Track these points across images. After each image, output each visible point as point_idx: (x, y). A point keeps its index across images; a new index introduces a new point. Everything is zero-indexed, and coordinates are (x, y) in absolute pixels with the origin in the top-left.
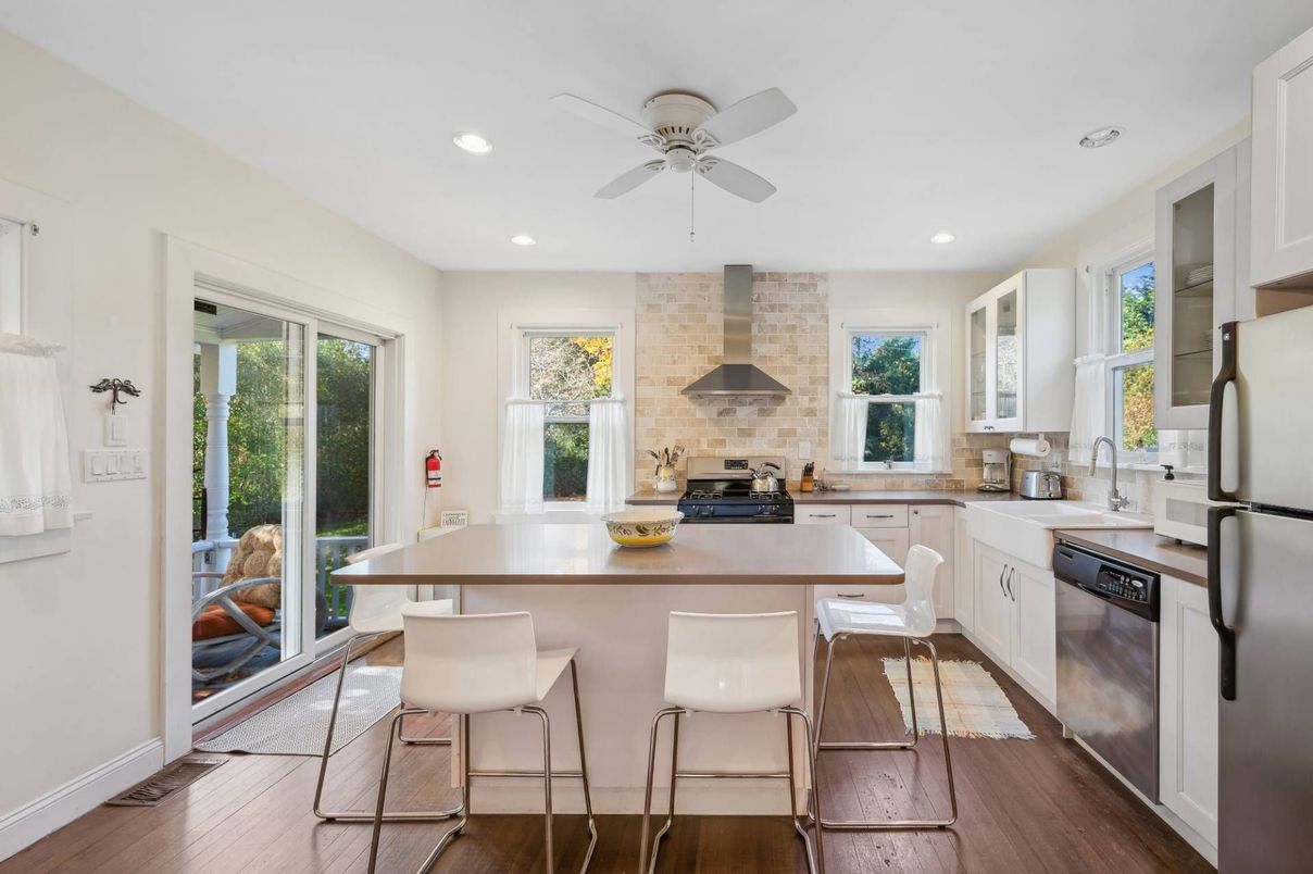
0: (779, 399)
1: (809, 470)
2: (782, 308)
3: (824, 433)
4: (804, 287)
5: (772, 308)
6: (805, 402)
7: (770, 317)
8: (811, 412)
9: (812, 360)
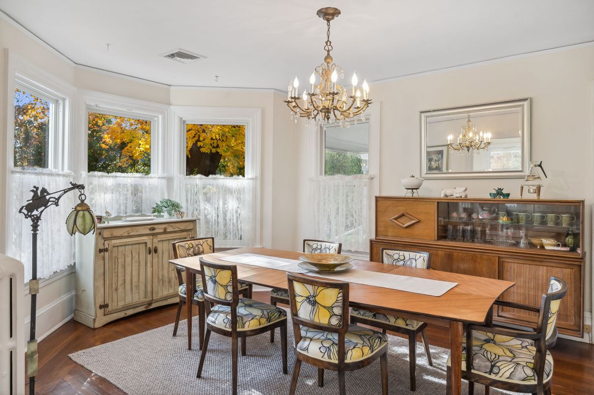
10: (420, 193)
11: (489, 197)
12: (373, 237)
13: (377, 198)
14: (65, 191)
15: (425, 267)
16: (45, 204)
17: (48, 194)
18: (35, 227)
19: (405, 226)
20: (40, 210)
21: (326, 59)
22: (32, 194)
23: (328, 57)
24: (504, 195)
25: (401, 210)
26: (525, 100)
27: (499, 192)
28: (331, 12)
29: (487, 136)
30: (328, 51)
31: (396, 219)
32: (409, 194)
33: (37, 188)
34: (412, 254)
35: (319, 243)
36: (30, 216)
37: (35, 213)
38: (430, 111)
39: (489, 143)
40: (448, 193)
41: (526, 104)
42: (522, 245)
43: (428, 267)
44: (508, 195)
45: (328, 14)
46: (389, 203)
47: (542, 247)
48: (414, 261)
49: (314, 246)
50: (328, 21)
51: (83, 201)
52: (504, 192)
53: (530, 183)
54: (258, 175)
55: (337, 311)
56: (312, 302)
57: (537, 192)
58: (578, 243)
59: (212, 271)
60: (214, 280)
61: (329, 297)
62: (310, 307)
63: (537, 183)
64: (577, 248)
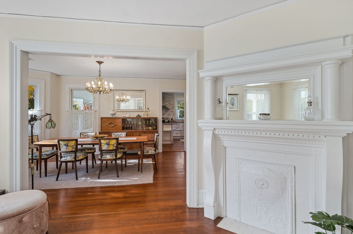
0: (168, 110)
1: (172, 119)
2: (168, 98)
4: (171, 95)
6: (171, 110)
7: (167, 99)
8: (172, 112)
9: (172, 105)
10: (115, 116)
11: (136, 117)
12: (100, 131)
13: (101, 118)
14: (44, 116)
15: (125, 136)
16: (36, 120)
17: (37, 117)
18: (32, 127)
19: (112, 126)
20: (34, 122)
21: (99, 76)
22: (30, 117)
23: (100, 75)
24: (140, 116)
25: (110, 121)
26: (144, 91)
27: (139, 115)
28: (101, 62)
29: (128, 97)
30: (100, 73)
31: (108, 125)
32: (111, 116)
33: (32, 115)
34: (121, 133)
35: (87, 133)
36: (30, 124)
37: (32, 123)
38: (117, 90)
39: (129, 100)
40: (125, 116)
41: (144, 92)
42: (144, 129)
43: (126, 136)
44: (141, 116)
45: (100, 63)
46: (106, 119)
47: (149, 129)
48: (122, 135)
49: (85, 135)
50: (100, 64)
51: (51, 119)
52: (140, 115)
53: (146, 113)
54: (43, 108)
55: (115, 145)
56: (108, 144)
57: (147, 115)
58: (156, 128)
59: (66, 142)
60: (67, 145)
61: (114, 142)
62: (107, 146)
63: (147, 113)
64: (156, 129)
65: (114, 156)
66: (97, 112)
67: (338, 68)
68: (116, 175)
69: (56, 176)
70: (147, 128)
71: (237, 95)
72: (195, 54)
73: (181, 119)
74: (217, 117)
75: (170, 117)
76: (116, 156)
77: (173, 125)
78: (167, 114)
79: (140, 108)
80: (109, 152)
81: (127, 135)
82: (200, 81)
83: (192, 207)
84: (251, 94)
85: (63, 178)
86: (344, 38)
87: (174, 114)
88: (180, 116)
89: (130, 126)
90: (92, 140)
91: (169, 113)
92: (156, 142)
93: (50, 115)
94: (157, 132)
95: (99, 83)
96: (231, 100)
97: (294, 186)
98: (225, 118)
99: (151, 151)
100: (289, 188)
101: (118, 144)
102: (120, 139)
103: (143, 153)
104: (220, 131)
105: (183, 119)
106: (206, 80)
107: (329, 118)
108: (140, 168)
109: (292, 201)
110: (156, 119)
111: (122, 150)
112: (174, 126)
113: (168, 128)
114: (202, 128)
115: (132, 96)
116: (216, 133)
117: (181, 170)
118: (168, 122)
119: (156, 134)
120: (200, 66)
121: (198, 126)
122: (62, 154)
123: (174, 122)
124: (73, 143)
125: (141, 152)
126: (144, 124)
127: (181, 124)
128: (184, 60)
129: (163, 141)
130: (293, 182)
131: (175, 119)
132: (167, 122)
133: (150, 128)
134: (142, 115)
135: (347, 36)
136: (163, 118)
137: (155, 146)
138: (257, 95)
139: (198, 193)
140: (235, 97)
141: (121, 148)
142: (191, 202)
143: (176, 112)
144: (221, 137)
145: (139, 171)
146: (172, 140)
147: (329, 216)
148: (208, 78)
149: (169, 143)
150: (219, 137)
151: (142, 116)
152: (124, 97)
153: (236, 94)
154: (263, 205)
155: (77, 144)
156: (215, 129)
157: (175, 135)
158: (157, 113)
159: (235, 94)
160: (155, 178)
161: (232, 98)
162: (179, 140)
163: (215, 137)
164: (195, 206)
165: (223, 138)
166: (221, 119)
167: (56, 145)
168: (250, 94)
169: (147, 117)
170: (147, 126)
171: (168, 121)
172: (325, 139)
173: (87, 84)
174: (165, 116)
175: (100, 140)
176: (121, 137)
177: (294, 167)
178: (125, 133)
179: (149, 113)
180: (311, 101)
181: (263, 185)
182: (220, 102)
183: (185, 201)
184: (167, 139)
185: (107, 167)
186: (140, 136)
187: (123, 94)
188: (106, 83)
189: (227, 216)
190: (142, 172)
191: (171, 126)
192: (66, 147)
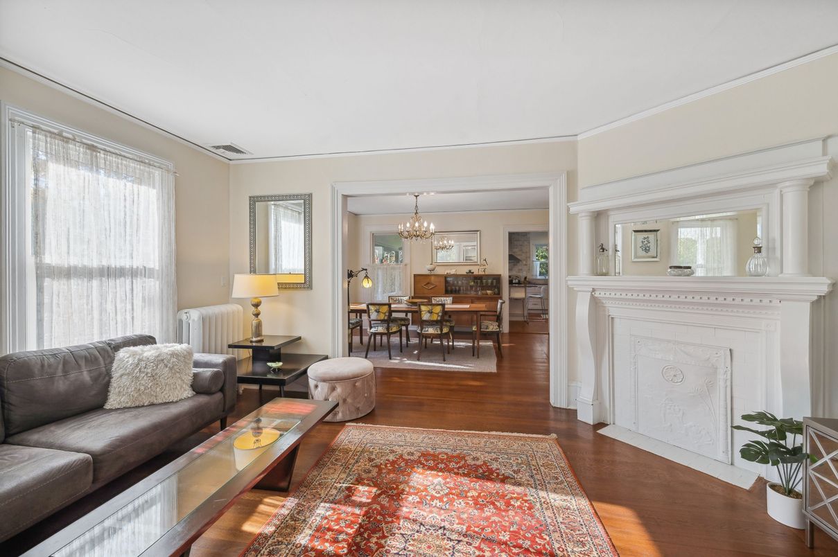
0: (519, 262)
1: (526, 278)
2: (519, 240)
3: (529, 269)
4: (524, 236)
5: (516, 241)
6: (524, 262)
7: (515, 242)
8: (526, 265)
9: (526, 252)
10: (435, 273)
11: (466, 274)
12: (413, 295)
13: (414, 275)
15: (452, 302)
17: (354, 272)
19: (430, 288)
23: (417, 213)
25: (428, 280)
26: (478, 231)
27: (470, 271)
29: (452, 242)
30: (417, 210)
31: (425, 285)
32: (428, 273)
34: (445, 298)
35: (397, 298)
38: (438, 233)
39: (453, 246)
40: (448, 272)
41: (479, 233)
42: (479, 293)
44: (473, 273)
45: (416, 195)
46: (421, 277)
47: (487, 294)
48: (446, 301)
50: (417, 197)
51: (366, 275)
52: (472, 271)
53: (482, 267)
55: (440, 314)
56: (431, 312)
57: (484, 271)
58: (499, 291)
59: (377, 307)
60: (378, 311)
61: (438, 309)
62: (429, 314)
63: (484, 267)
64: (499, 294)
65: (438, 329)
66: (409, 266)
67: (807, 192)
68: (442, 358)
69: (365, 353)
70: (484, 292)
71: (655, 233)
72: (564, 177)
73: (543, 277)
74: (597, 272)
75: (523, 275)
76: (441, 330)
77: (527, 288)
78: (516, 269)
79: (467, 259)
80: (431, 323)
81: (454, 302)
82: (571, 219)
83: (558, 406)
84: (689, 229)
85: (373, 356)
86: (825, 140)
87: (530, 269)
88: (541, 274)
89: (457, 288)
90: (406, 306)
91: (520, 268)
92: (500, 313)
93: (366, 270)
94: (501, 298)
95: (417, 225)
96: (642, 242)
97: (730, 380)
98: (613, 274)
99: (493, 327)
100: (722, 383)
101: (445, 313)
102: (446, 306)
103: (481, 328)
104: (603, 293)
105: (547, 277)
106: (582, 217)
107: (790, 272)
108: (475, 353)
109: (726, 404)
110: (498, 278)
111: (448, 324)
112: (529, 289)
113: (519, 294)
114: (573, 288)
115: (457, 240)
116: (596, 296)
117: (543, 360)
118: (519, 283)
119: (500, 301)
120: (571, 196)
121: (568, 286)
122: (372, 322)
123: (529, 283)
124: (385, 309)
125: (477, 327)
126: (479, 285)
127: (543, 287)
128: (546, 188)
129: (511, 315)
130: (729, 373)
131: (531, 278)
132: (516, 283)
133: (489, 292)
134: (476, 271)
135: (829, 137)
136: (510, 277)
137: (499, 319)
138: (701, 231)
139: (568, 386)
140: (651, 236)
141: (447, 321)
142: (557, 398)
143: (533, 266)
144: (604, 302)
145: (473, 355)
146: (526, 314)
147: (775, 419)
148: (583, 214)
149: (521, 319)
150: (603, 303)
151: (476, 273)
152: (445, 242)
153: (655, 231)
154: (676, 407)
155: (391, 312)
156: (594, 290)
157: (530, 306)
158: (499, 266)
159: (651, 231)
160: (499, 366)
161: (645, 238)
162: (539, 315)
163: (595, 303)
164: (564, 406)
165: (608, 304)
166: (605, 275)
167: (364, 311)
168: (685, 229)
169: (483, 273)
170: (482, 290)
171: (519, 281)
172: (780, 305)
173: (400, 227)
174: (514, 273)
175: (419, 306)
176: (447, 304)
177: (730, 350)
178: (451, 298)
179: (486, 267)
180: (760, 246)
181: (675, 376)
182: (603, 249)
183: (548, 398)
184: (517, 312)
185: (426, 347)
186: (472, 303)
187: (442, 239)
188: (426, 224)
189: (616, 423)
190: (478, 357)
191: (523, 290)
192: (376, 313)
